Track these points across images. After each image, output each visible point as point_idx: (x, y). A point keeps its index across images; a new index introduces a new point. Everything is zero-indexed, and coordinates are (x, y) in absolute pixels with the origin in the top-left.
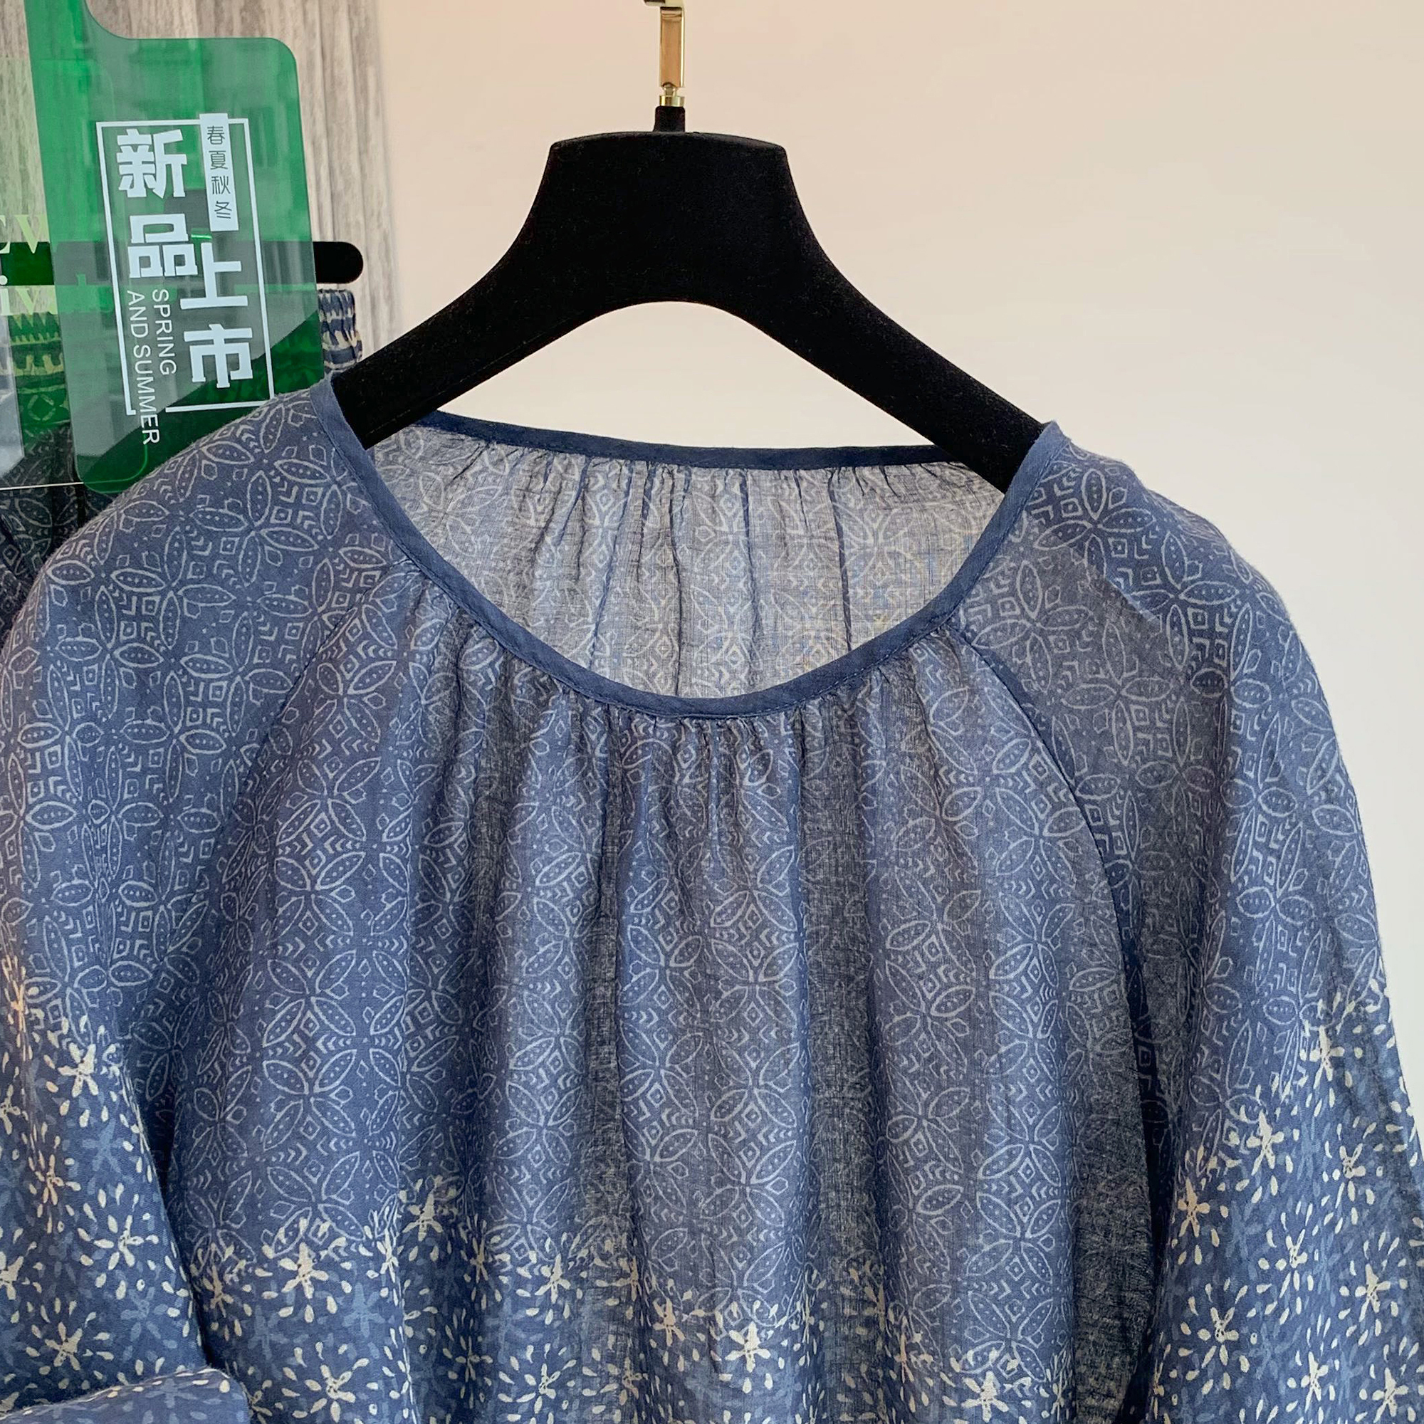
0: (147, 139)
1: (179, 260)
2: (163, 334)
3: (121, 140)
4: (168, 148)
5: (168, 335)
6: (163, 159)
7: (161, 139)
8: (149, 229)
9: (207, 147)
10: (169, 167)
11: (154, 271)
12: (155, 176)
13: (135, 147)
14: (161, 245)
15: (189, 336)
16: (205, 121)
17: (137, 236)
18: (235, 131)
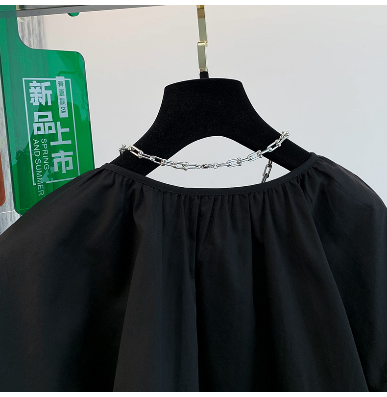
0: (39, 84)
1: (50, 128)
2: (45, 154)
3: (31, 84)
4: (47, 88)
5: (46, 155)
6: (44, 92)
7: (44, 85)
8: (40, 117)
9: (58, 88)
10: (46, 94)
11: (42, 132)
12: (42, 98)
13: (35, 87)
14: (44, 122)
15: (53, 155)
16: (58, 79)
17: (36, 120)
18: (67, 82)
